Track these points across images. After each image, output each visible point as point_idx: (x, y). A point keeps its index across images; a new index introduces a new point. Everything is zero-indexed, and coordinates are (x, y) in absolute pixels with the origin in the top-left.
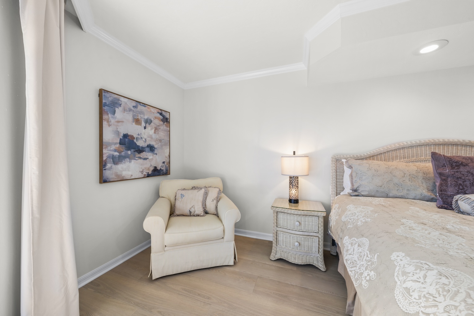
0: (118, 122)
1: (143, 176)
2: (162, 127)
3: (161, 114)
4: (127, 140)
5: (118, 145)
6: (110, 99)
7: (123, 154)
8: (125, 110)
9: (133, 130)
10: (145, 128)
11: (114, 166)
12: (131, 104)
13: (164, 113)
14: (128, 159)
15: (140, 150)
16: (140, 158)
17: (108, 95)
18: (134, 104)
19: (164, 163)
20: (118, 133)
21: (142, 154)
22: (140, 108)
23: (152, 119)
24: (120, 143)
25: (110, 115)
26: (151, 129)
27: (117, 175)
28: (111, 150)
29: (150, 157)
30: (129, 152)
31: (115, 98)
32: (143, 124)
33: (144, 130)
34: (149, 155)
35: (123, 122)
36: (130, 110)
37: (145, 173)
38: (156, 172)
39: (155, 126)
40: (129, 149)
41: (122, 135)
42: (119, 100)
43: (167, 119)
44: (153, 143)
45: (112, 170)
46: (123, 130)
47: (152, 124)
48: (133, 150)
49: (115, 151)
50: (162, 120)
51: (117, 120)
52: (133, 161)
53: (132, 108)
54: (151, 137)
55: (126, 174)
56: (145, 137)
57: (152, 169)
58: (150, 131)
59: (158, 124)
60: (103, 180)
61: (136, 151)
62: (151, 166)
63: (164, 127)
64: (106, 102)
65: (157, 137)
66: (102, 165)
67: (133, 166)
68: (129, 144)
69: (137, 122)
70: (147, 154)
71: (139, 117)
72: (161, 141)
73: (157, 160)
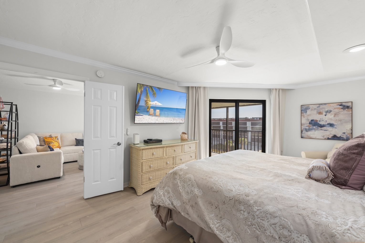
0: (308, 115)
1: (324, 138)
2: (342, 113)
3: (340, 105)
4: (313, 122)
5: (308, 124)
6: (304, 108)
7: (311, 128)
8: (312, 110)
9: (317, 117)
11: (306, 132)
12: (315, 107)
13: (344, 104)
14: (314, 130)
15: (322, 126)
16: (322, 130)
17: (302, 107)
18: (318, 106)
19: (344, 133)
20: (308, 120)
21: (323, 128)
22: (321, 106)
23: (332, 110)
24: (309, 124)
25: (304, 114)
26: (331, 115)
27: (308, 136)
28: (305, 126)
29: (329, 130)
30: (314, 127)
31: (307, 107)
32: (324, 114)
33: (325, 117)
35: (311, 115)
36: (315, 109)
38: (336, 138)
39: (335, 113)
41: (310, 120)
42: (309, 107)
43: (348, 106)
44: (333, 122)
45: (305, 134)
46: (311, 118)
48: (317, 126)
49: (307, 127)
50: (342, 108)
51: (307, 115)
52: (317, 131)
53: (317, 108)
54: (331, 119)
55: (312, 136)
56: (326, 119)
57: (332, 136)
59: (338, 111)
60: (302, 137)
61: (319, 127)
62: (330, 134)
63: (346, 111)
64: (304, 109)
65: (337, 118)
66: (302, 132)
67: (317, 133)
68: (315, 124)
69: (320, 113)
70: (327, 128)
71: (321, 111)
72: (340, 120)
73: (337, 132)
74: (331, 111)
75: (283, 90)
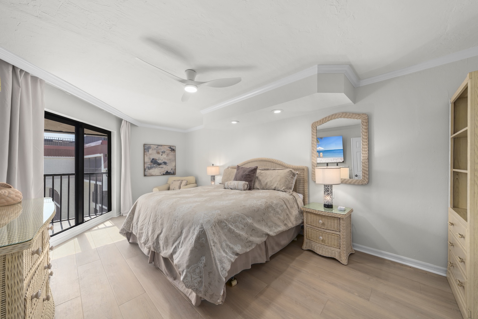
0: (150, 154)
1: (161, 175)
2: (171, 154)
3: (170, 148)
4: (153, 161)
5: (150, 163)
7: (152, 166)
8: (153, 150)
9: (156, 156)
10: (162, 155)
11: (148, 170)
12: (155, 147)
13: (172, 147)
14: (154, 168)
15: (159, 164)
16: (159, 167)
17: (146, 145)
18: (157, 146)
19: (172, 169)
20: (150, 158)
22: (159, 147)
23: (165, 151)
24: (151, 162)
25: (147, 152)
26: (165, 155)
27: (150, 174)
28: (147, 165)
29: (164, 167)
30: (155, 165)
31: (149, 146)
32: (161, 154)
33: (161, 156)
34: (164, 166)
35: (152, 154)
36: (155, 149)
37: (162, 173)
38: (167, 173)
39: (167, 153)
40: (154, 164)
42: (150, 146)
43: (173, 149)
44: (165, 161)
45: (148, 172)
46: (152, 158)
47: (165, 153)
48: (156, 164)
49: (149, 165)
50: (171, 151)
52: (156, 169)
53: (156, 148)
54: (165, 158)
55: (153, 173)
56: (162, 159)
57: (166, 172)
58: (164, 156)
59: (169, 153)
60: (145, 175)
61: (158, 165)
62: (165, 170)
63: (172, 153)
64: (146, 148)
65: (168, 158)
66: (145, 170)
67: (156, 171)
68: (155, 162)
69: (158, 153)
70: (163, 165)
71: (159, 151)
72: (170, 160)
73: (168, 168)
75: (130, 123)
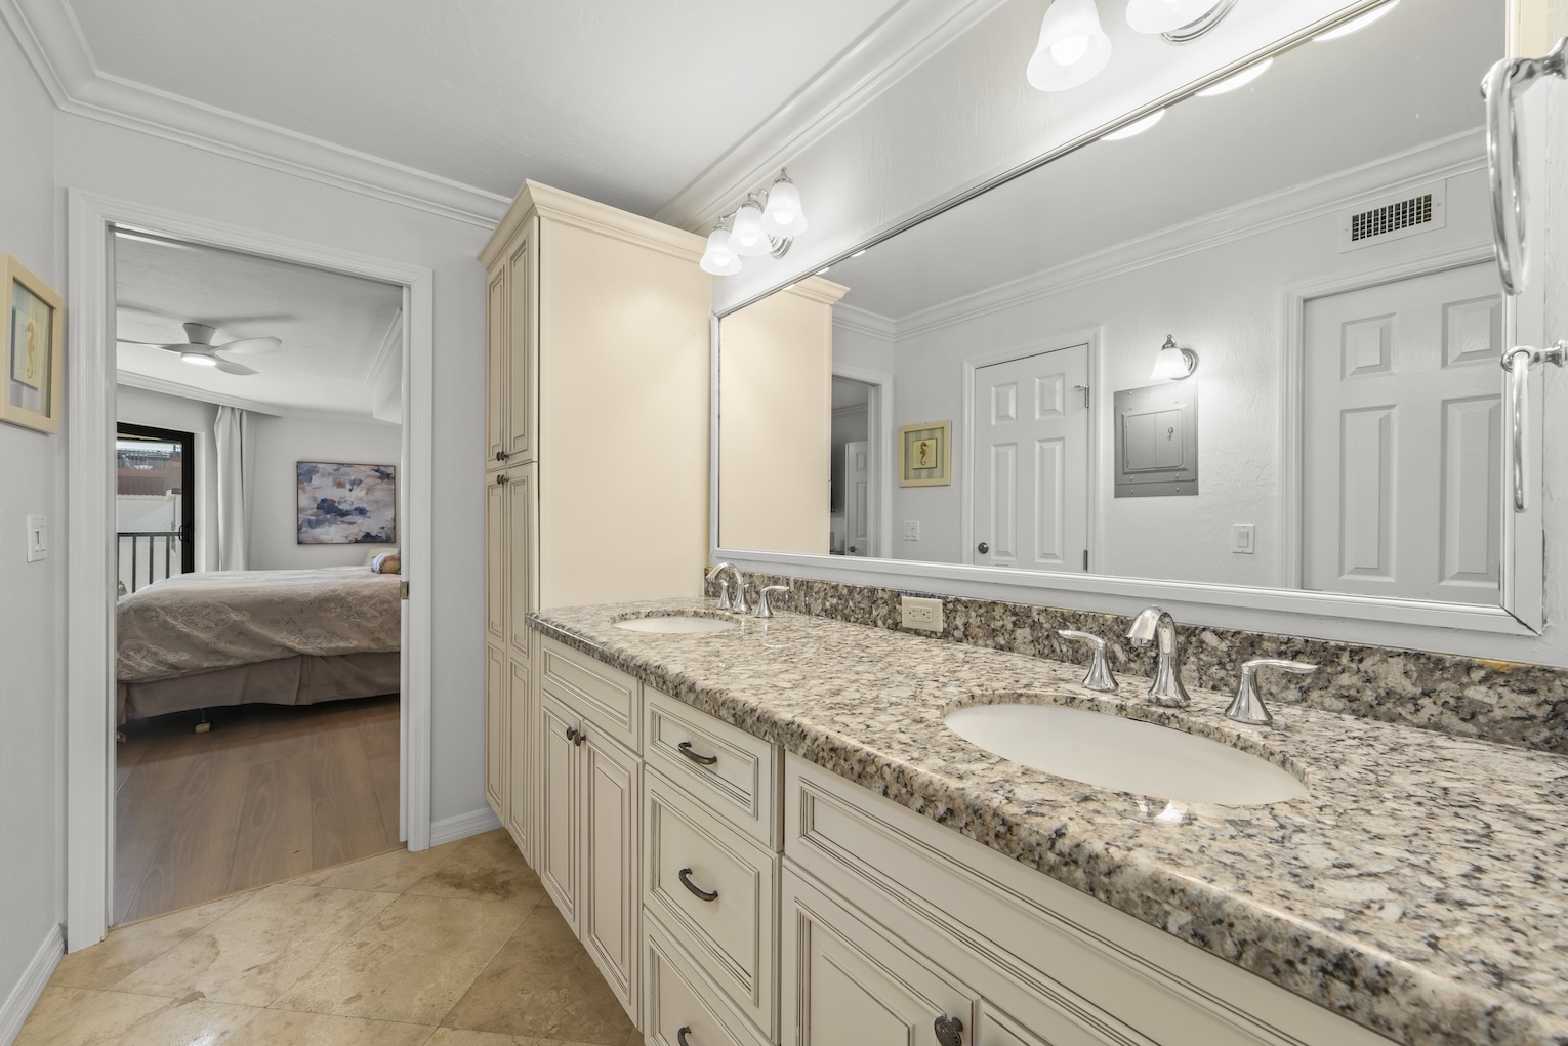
0: (315, 488)
1: (348, 541)
2: (379, 486)
3: (377, 471)
4: (325, 504)
5: (315, 510)
6: (306, 468)
7: (321, 518)
8: (323, 476)
9: (334, 494)
11: (310, 530)
12: (330, 469)
13: (382, 469)
14: (327, 523)
15: (343, 514)
16: (344, 522)
17: (304, 465)
18: (335, 467)
19: (383, 528)
20: (314, 499)
21: (345, 518)
22: (343, 469)
23: (363, 479)
24: (318, 508)
25: (306, 484)
26: (361, 490)
27: (314, 539)
28: (306, 515)
29: (358, 522)
30: (329, 517)
31: (313, 467)
32: (348, 486)
33: (349, 493)
34: (359, 520)
35: (320, 487)
36: (330, 474)
37: (351, 539)
38: (368, 538)
39: (367, 486)
40: (328, 513)
41: (320, 500)
42: (315, 467)
43: (389, 474)
44: (363, 506)
45: (308, 533)
46: (320, 496)
47: (362, 484)
48: (333, 514)
49: (312, 515)
50: (379, 478)
51: (313, 487)
52: (334, 526)
53: (333, 472)
54: (361, 499)
55: (323, 537)
56: (351, 499)
57: (362, 534)
58: (359, 492)
59: (373, 483)
60: (300, 543)
61: (338, 515)
62: (360, 531)
63: (384, 485)
64: (305, 472)
65: (372, 498)
66: (299, 528)
67: (333, 531)
68: (329, 510)
69: (340, 485)
70: (354, 517)
71: (342, 480)
72: (377, 502)
73: (371, 525)
74: (361, 482)
75: (250, 413)
